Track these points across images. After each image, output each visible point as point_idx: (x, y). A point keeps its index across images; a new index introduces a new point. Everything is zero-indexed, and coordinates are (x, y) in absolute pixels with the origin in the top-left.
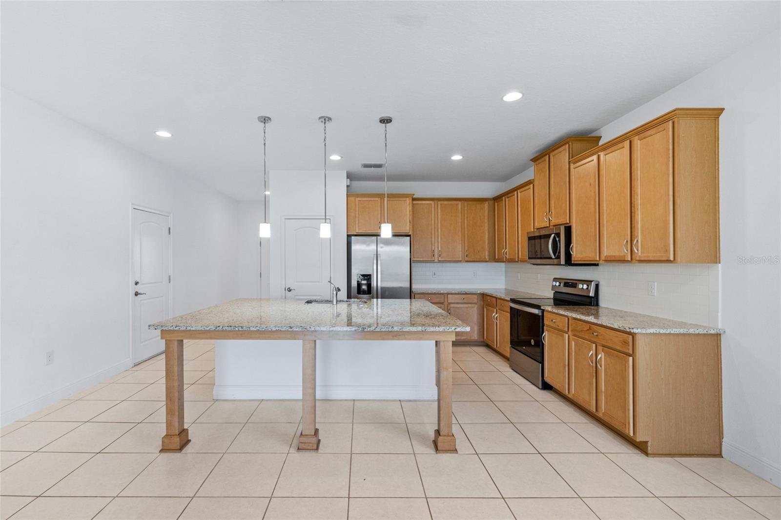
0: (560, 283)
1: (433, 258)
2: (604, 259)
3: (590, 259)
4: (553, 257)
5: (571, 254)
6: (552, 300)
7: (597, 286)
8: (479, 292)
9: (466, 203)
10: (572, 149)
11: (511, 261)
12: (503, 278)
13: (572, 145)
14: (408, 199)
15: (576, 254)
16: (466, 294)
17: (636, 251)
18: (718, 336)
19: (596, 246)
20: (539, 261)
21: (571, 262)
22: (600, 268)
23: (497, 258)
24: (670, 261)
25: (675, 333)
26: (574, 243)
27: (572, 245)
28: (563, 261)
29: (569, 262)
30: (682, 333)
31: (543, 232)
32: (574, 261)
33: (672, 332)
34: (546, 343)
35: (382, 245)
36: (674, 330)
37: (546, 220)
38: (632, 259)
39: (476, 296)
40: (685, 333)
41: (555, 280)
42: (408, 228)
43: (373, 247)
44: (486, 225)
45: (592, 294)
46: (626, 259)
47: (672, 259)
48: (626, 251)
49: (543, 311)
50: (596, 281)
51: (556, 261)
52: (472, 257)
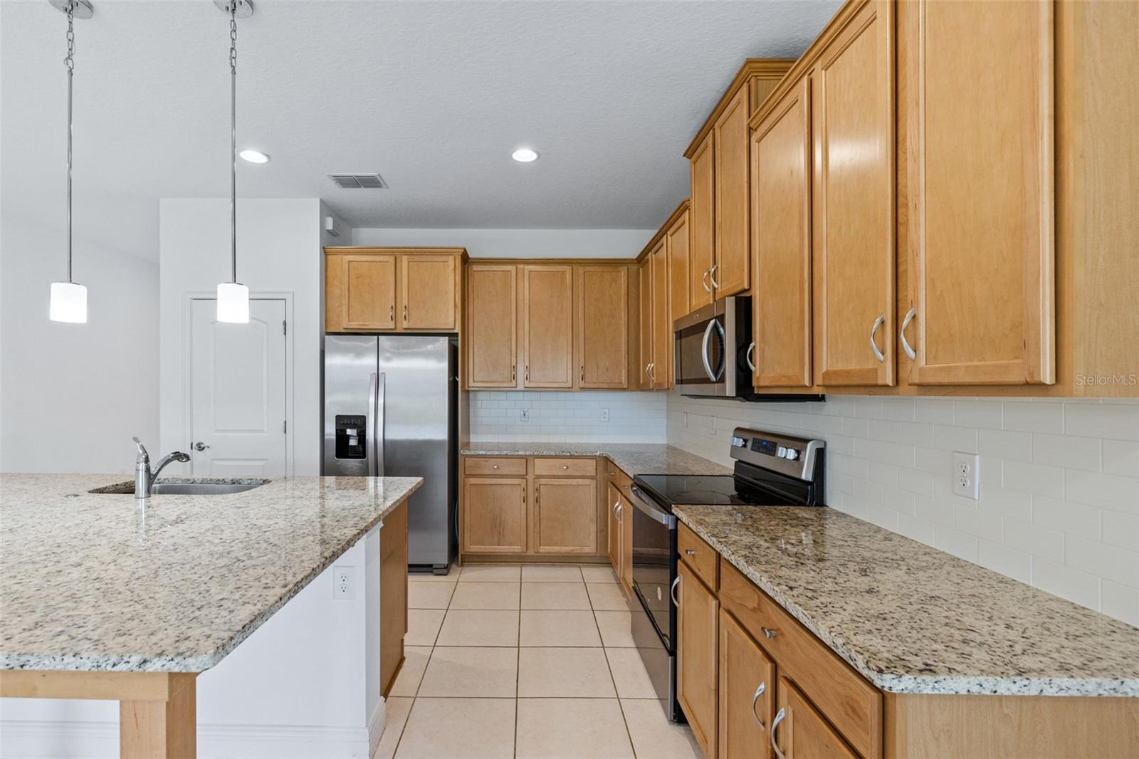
0: (745, 441)
1: (514, 382)
2: (821, 383)
3: (791, 383)
4: (713, 379)
5: (751, 371)
6: (732, 480)
7: (821, 455)
8: (598, 454)
9: (581, 270)
10: (757, 92)
11: (659, 387)
12: (664, 422)
13: (757, 85)
14: (451, 258)
15: (762, 371)
16: (572, 457)
17: (911, 353)
19: (804, 343)
20: (692, 388)
21: (754, 391)
22: (829, 406)
23: (641, 382)
24: (1043, 385)
25: (1062, 694)
26: (758, 339)
27: (752, 345)
28: (730, 387)
29: (746, 391)
30: (1095, 694)
31: (698, 319)
32: (759, 387)
33: (1050, 692)
35: (388, 355)
36: (1056, 681)
37: (708, 290)
38: (897, 380)
39: (593, 462)
40: (1106, 694)
41: (739, 430)
42: (452, 318)
43: (370, 361)
44: (623, 316)
45: (807, 474)
46: (880, 382)
47: (1047, 376)
48: (882, 358)
49: (677, 519)
50: (818, 440)
51: (717, 388)
52: (585, 383)
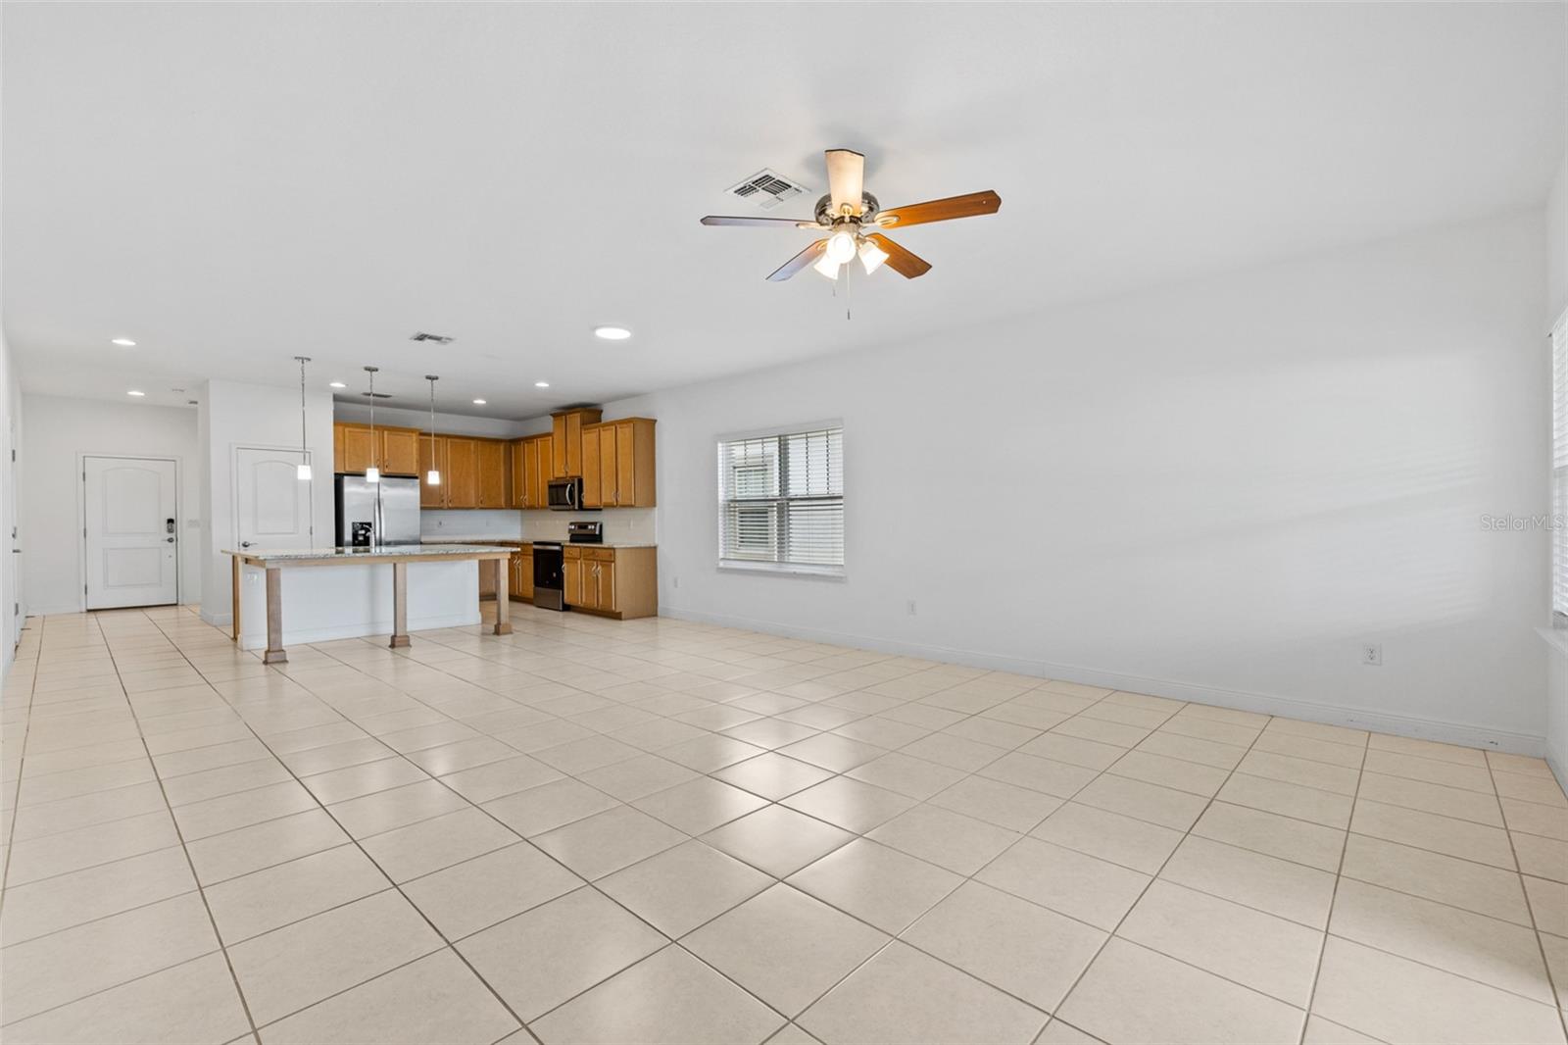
0: (575, 526)
1: (442, 504)
2: (603, 505)
3: (596, 505)
4: (569, 504)
5: (583, 501)
6: (569, 539)
7: (601, 526)
8: (497, 541)
10: (582, 417)
11: (531, 508)
12: (520, 527)
13: (582, 413)
14: (414, 435)
15: (587, 501)
17: (619, 499)
18: (655, 548)
19: (599, 494)
20: (556, 507)
21: (583, 507)
22: (603, 512)
23: (513, 505)
24: (633, 506)
25: (635, 547)
26: (585, 491)
27: (583, 493)
28: (576, 508)
29: (581, 508)
30: (638, 546)
31: (561, 482)
32: (586, 506)
34: (565, 572)
35: (385, 488)
36: (634, 545)
37: (563, 471)
38: (617, 505)
40: (641, 546)
41: (571, 524)
42: (415, 468)
43: (374, 489)
44: (502, 469)
45: (597, 532)
46: (614, 505)
48: (614, 499)
49: (563, 547)
50: (600, 522)
51: (571, 507)
52: (487, 505)
